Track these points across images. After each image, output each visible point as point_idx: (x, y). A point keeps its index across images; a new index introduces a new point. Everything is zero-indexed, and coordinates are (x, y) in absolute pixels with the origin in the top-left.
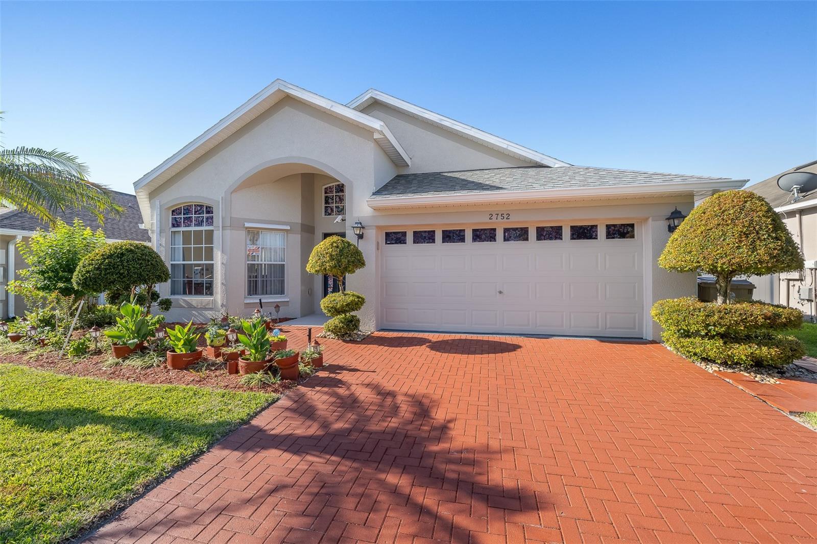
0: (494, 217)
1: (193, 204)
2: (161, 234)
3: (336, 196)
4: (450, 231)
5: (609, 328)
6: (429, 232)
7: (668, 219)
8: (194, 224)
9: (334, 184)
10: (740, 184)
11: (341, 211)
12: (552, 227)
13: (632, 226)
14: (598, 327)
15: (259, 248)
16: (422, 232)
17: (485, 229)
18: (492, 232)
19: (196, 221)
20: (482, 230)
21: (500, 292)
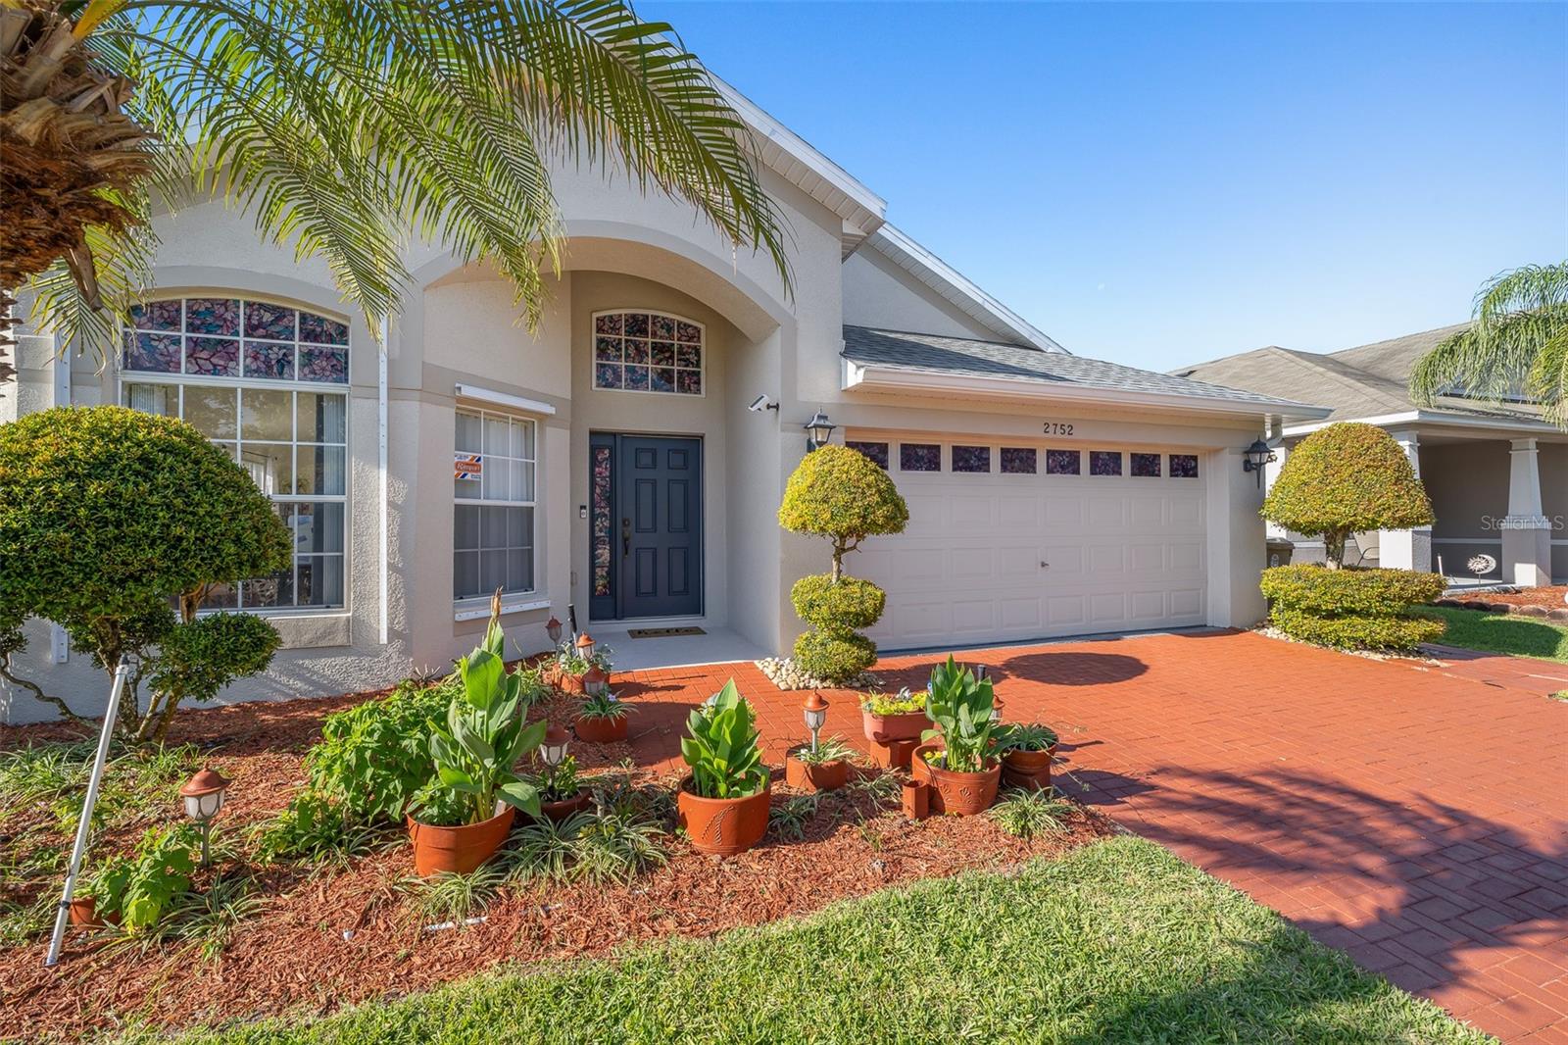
0: (1051, 429)
1: (242, 299)
2: (76, 388)
3: (627, 341)
4: (966, 449)
5: (1176, 613)
6: (930, 447)
7: (1247, 453)
8: (246, 367)
9: (623, 312)
10: (1325, 413)
11: (640, 381)
12: (1108, 454)
13: (1195, 458)
14: (1161, 614)
15: (479, 459)
16: (918, 446)
17: (1022, 450)
18: (1030, 455)
19: (255, 358)
20: (1015, 450)
21: (1043, 565)
